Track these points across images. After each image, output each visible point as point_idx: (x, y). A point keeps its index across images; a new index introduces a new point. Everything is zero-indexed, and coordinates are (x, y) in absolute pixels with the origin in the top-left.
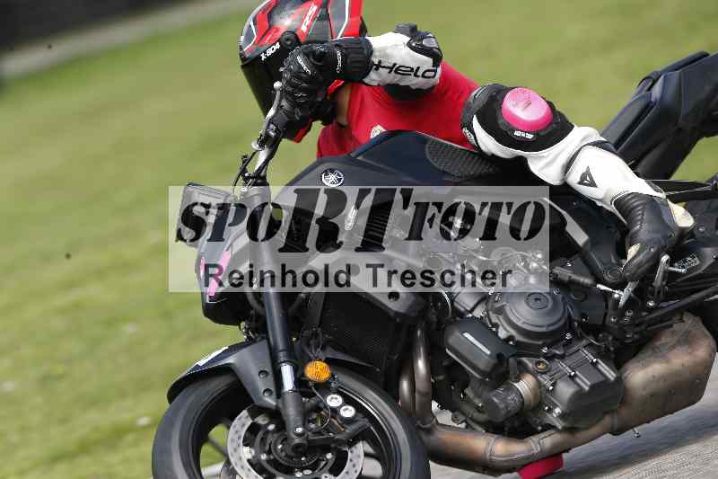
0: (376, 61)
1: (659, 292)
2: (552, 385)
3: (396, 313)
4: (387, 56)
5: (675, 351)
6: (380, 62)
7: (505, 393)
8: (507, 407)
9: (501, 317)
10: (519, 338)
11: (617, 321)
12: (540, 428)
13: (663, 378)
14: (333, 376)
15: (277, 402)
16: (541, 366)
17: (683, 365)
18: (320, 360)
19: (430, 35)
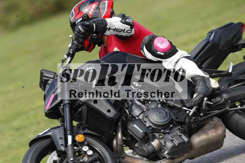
0: (108, 27)
1: (205, 110)
2: (164, 143)
3: (110, 117)
4: (112, 25)
5: (210, 131)
6: (110, 27)
7: (148, 146)
8: (148, 151)
9: (147, 119)
10: (153, 126)
11: (189, 121)
12: (161, 158)
13: (205, 140)
14: (85, 139)
15: (65, 149)
16: (161, 137)
17: (213, 136)
18: (81, 134)
19: (130, 18)
